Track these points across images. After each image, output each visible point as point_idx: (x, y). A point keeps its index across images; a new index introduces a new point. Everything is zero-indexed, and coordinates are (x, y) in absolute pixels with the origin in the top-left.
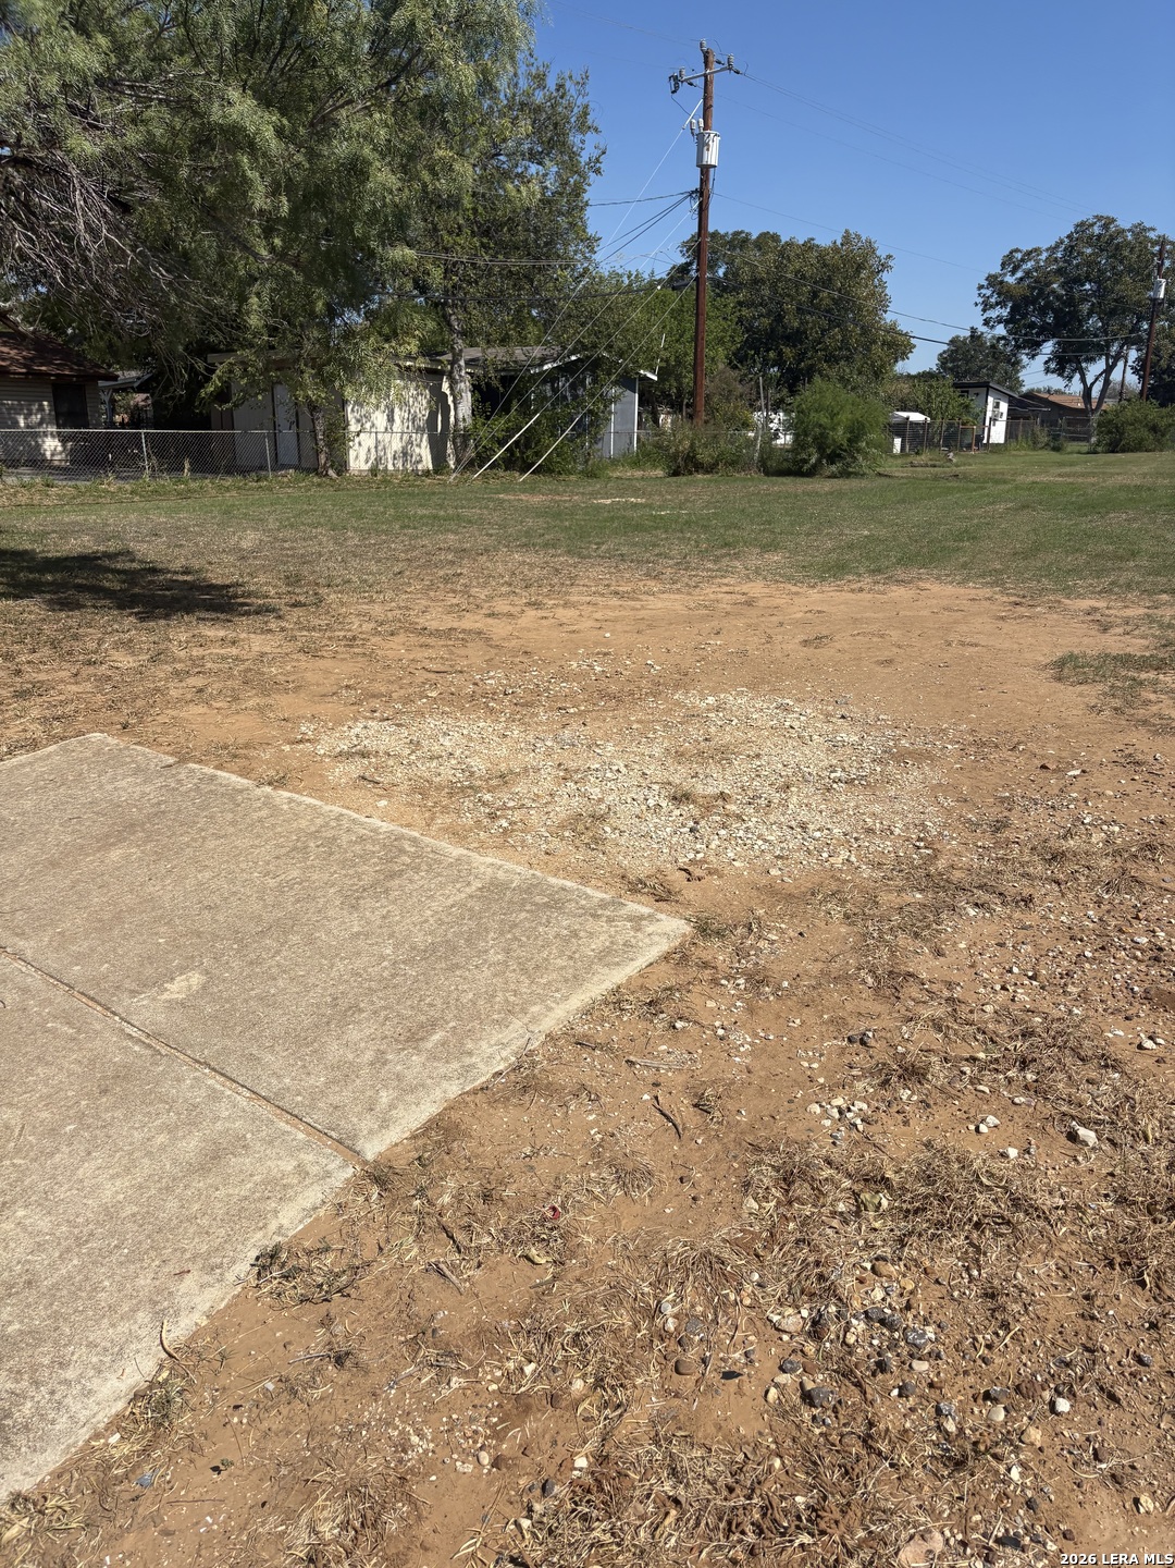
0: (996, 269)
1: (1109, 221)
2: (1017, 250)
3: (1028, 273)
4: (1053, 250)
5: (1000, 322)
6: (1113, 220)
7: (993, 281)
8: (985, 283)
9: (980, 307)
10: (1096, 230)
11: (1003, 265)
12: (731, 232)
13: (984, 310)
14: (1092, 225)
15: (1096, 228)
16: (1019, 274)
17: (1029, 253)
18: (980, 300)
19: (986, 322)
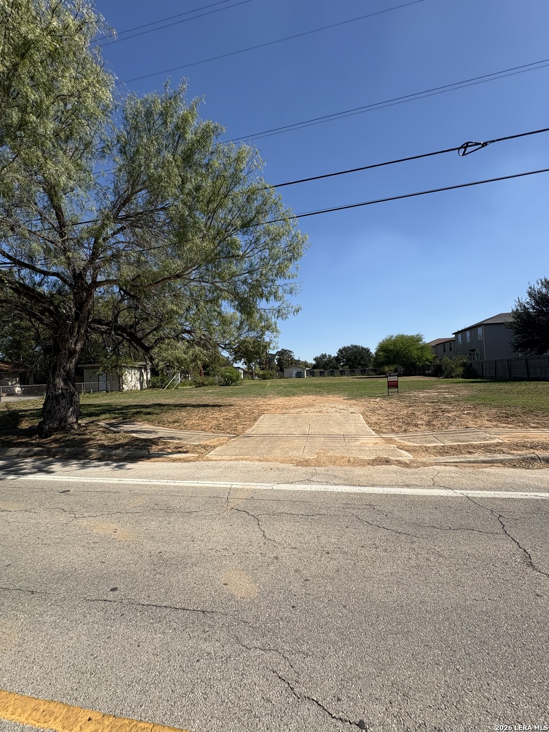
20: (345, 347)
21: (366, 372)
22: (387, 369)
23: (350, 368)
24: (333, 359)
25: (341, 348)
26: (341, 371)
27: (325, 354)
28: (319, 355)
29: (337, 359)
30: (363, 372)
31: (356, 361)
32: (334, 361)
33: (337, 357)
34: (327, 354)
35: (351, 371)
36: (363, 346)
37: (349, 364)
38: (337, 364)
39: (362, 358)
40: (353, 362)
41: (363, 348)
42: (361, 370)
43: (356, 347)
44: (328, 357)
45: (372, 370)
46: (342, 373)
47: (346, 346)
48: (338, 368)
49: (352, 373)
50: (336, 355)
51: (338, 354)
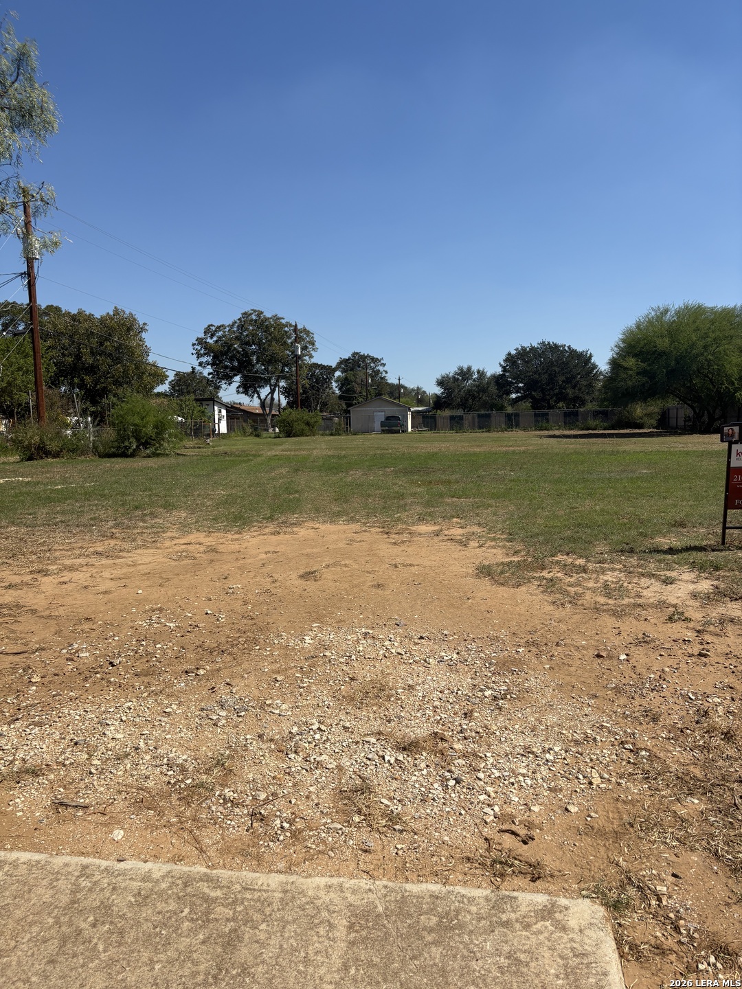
0: (202, 335)
1: (261, 313)
3: (220, 338)
4: (232, 326)
5: (208, 364)
7: (200, 341)
8: (196, 342)
9: (195, 356)
10: (254, 317)
11: (205, 333)
13: (198, 357)
14: (251, 314)
15: (253, 316)
16: (215, 339)
18: (195, 352)
19: (200, 364)
20: (524, 349)
21: (580, 418)
22: (639, 410)
23: (534, 407)
24: (489, 383)
25: (513, 352)
26: (509, 416)
27: (469, 369)
28: (451, 370)
29: (499, 380)
30: (571, 419)
31: (552, 389)
32: (493, 389)
33: (503, 376)
34: (475, 369)
35: (536, 415)
36: (574, 347)
37: (533, 398)
38: (500, 397)
39: (568, 381)
40: (543, 391)
41: (573, 354)
42: (566, 415)
43: (554, 348)
44: (475, 376)
45: (596, 414)
46: (513, 422)
47: (527, 345)
48: (502, 408)
49: (540, 420)
50: (499, 371)
51: (504, 369)
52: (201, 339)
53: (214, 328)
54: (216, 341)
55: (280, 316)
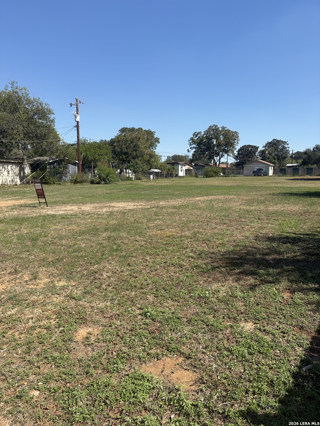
0: (192, 136)
1: (216, 126)
2: (196, 132)
3: (199, 137)
4: (205, 132)
5: (194, 148)
6: (217, 126)
7: (192, 139)
8: (190, 139)
9: (189, 145)
11: (193, 135)
12: (131, 127)
13: (190, 145)
15: (213, 127)
16: (197, 137)
17: (199, 133)
18: (189, 143)
19: (191, 148)
52: (192, 138)
53: (197, 133)
54: (198, 139)
55: (225, 127)
